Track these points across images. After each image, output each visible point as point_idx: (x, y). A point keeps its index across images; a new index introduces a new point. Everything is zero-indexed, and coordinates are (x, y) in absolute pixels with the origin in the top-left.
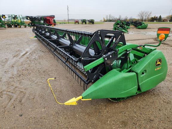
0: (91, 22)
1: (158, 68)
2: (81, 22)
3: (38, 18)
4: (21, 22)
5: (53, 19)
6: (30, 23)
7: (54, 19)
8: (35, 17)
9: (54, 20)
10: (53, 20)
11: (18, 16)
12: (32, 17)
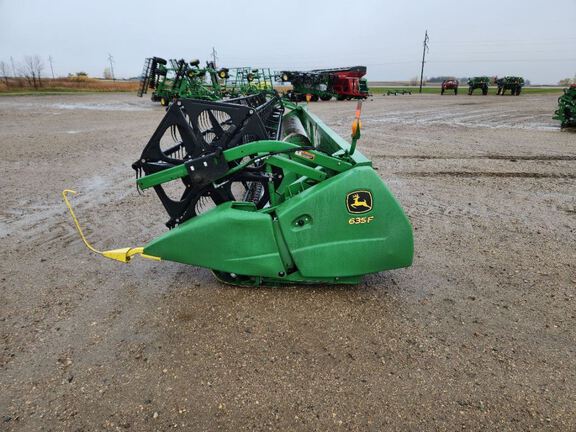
0: (507, 87)
1: (361, 220)
2: (468, 87)
3: (313, 75)
4: (265, 87)
5: (358, 80)
6: (289, 91)
7: (364, 77)
8: (305, 74)
9: (365, 82)
10: (360, 82)
11: (260, 72)
12: (297, 73)
